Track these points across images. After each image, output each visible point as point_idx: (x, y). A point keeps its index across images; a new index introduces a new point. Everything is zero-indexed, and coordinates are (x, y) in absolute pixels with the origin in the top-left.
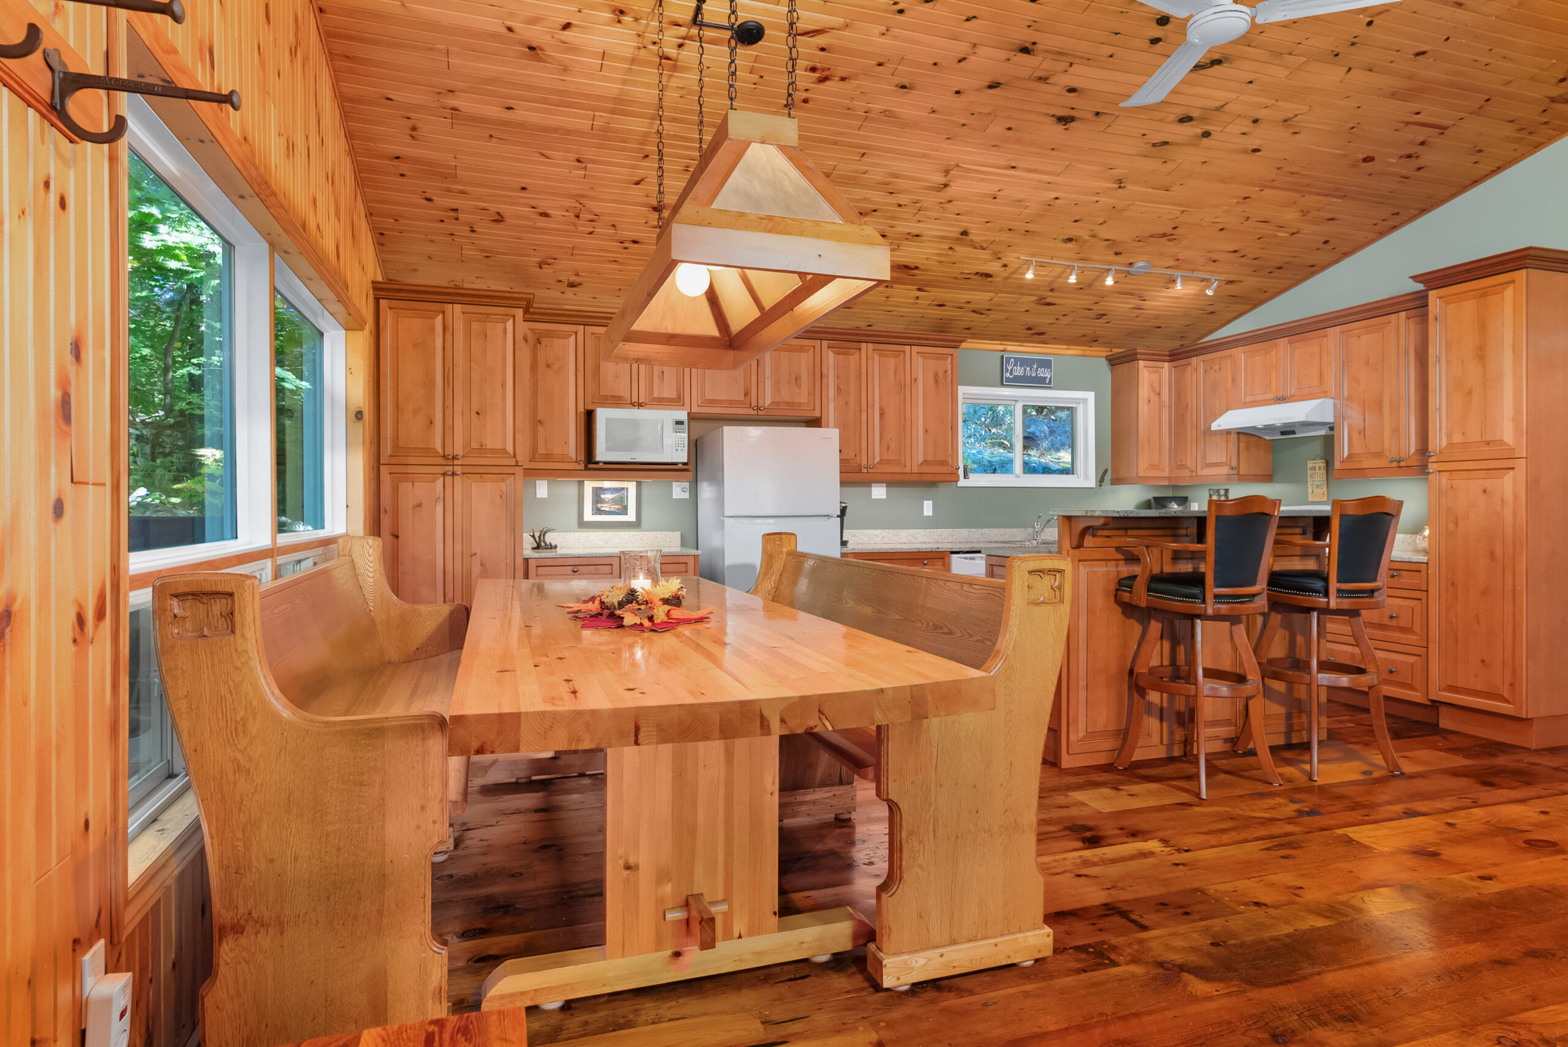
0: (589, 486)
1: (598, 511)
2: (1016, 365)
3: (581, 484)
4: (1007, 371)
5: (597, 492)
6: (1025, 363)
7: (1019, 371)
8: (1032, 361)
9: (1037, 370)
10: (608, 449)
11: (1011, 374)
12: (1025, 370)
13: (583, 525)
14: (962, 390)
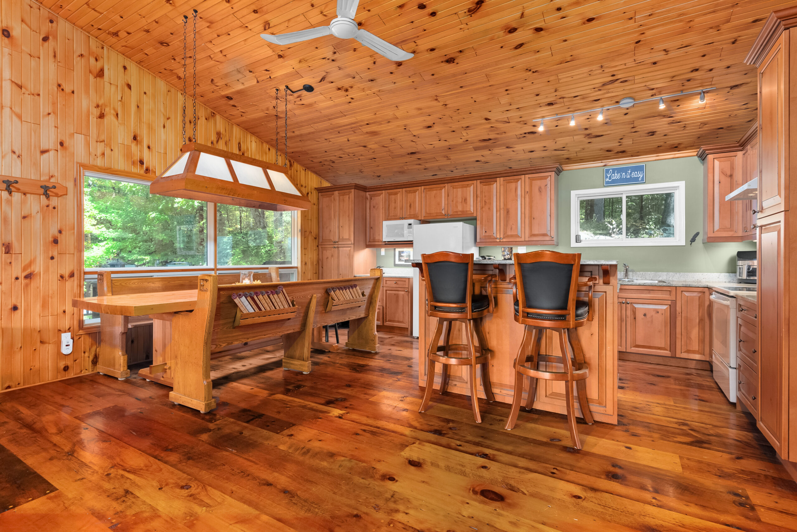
0: (398, 250)
1: (400, 260)
2: (614, 173)
3: (395, 249)
4: (607, 177)
5: (400, 253)
6: (620, 170)
7: (616, 176)
8: (628, 168)
9: (631, 173)
10: (387, 236)
11: (610, 179)
12: (621, 175)
13: (396, 265)
14: (573, 193)
